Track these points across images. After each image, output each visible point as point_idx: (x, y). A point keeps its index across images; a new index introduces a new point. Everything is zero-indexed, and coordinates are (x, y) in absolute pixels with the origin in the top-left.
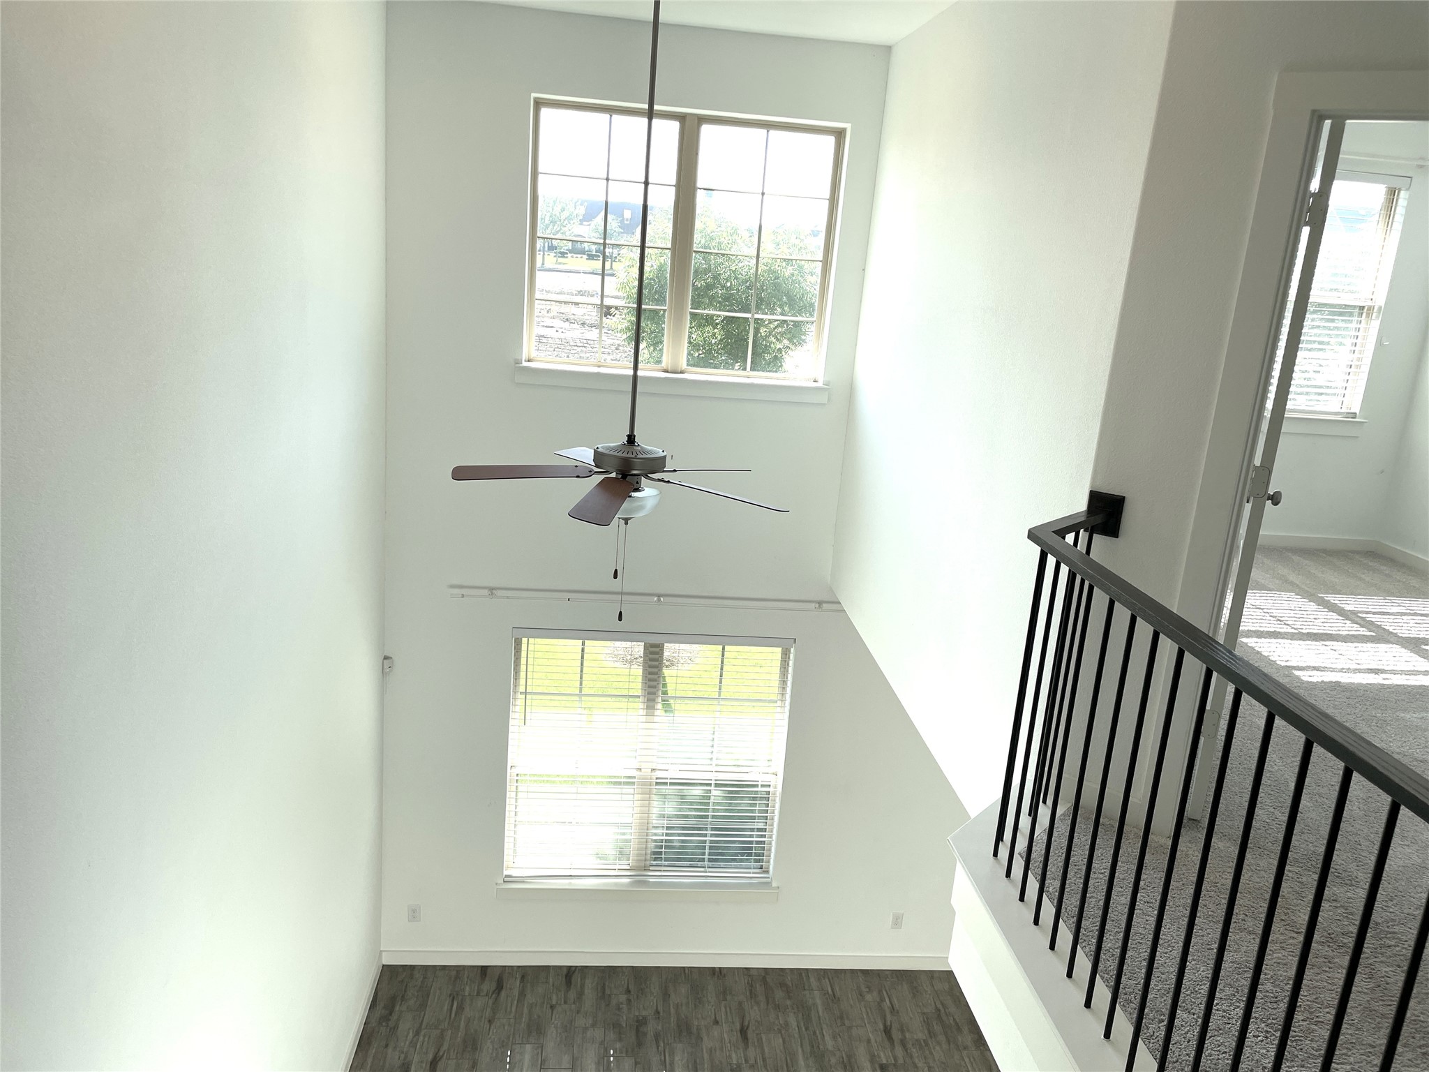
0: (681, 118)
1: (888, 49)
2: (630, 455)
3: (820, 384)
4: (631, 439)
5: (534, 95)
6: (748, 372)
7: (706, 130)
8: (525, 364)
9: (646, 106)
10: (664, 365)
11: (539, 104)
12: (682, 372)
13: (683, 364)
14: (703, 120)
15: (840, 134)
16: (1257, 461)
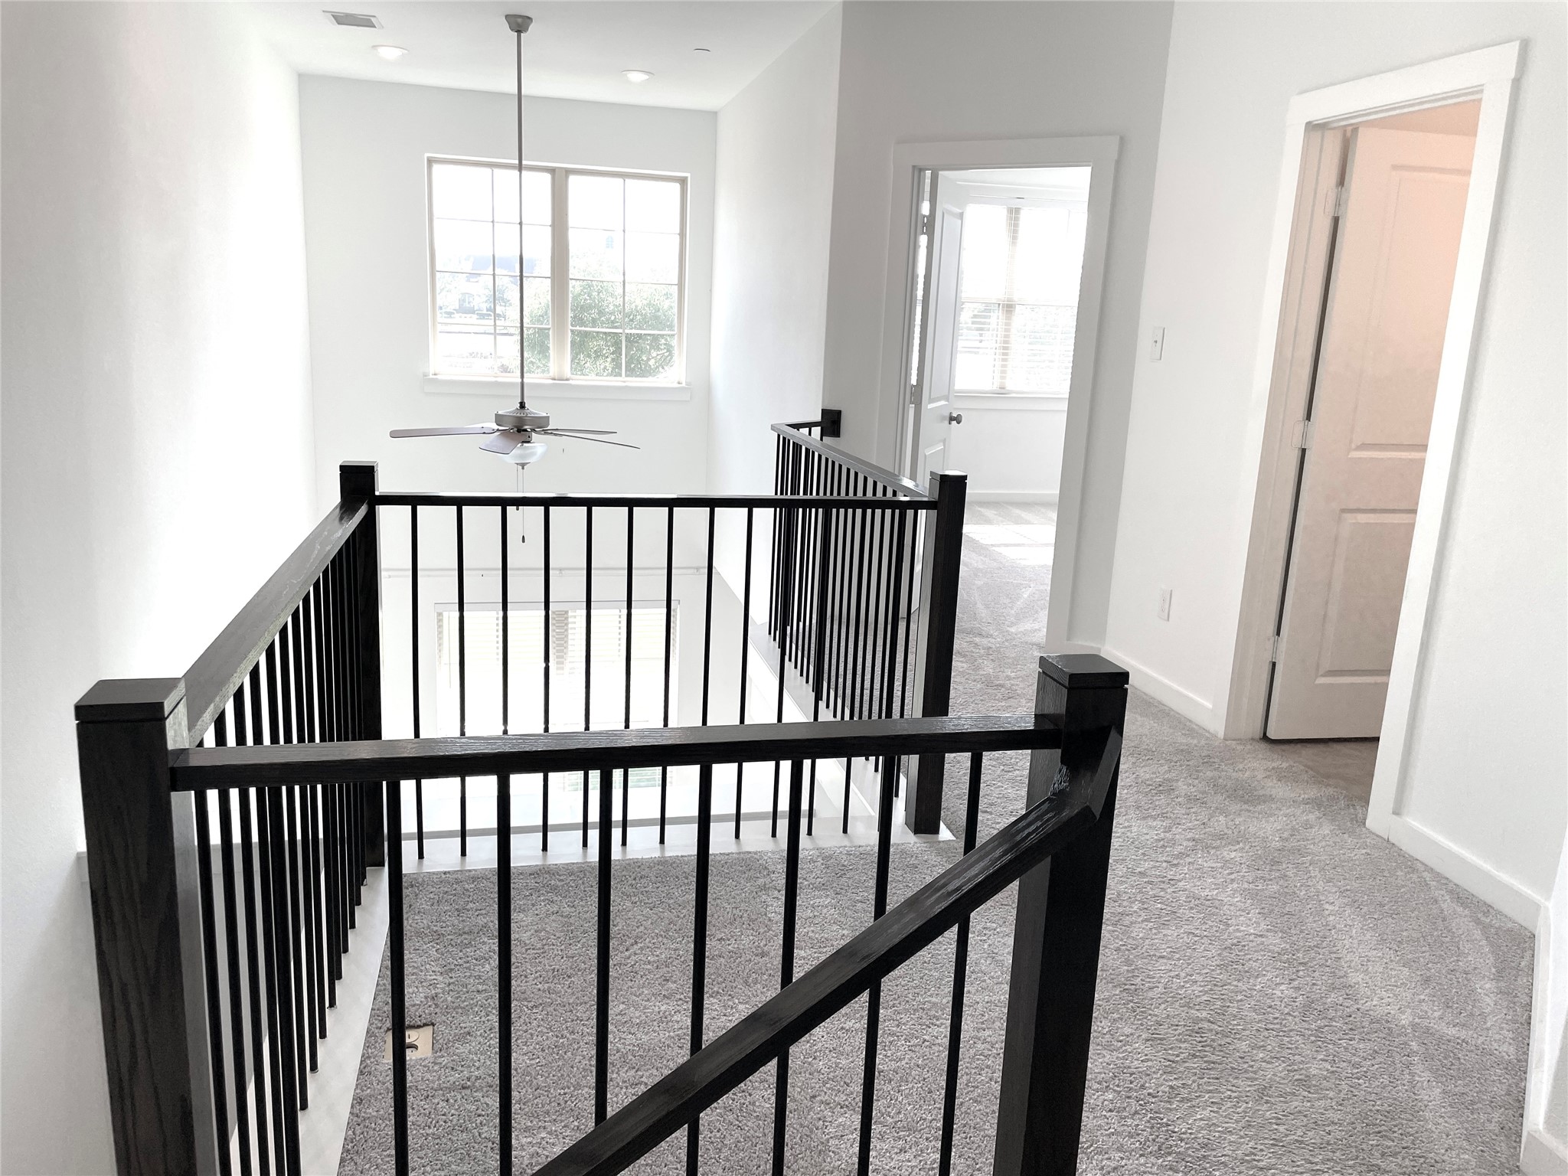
0: (552, 171)
1: (715, 113)
2: (522, 415)
3: (684, 385)
4: (522, 405)
5: (427, 155)
6: (623, 378)
7: (573, 180)
8: (431, 376)
9: (517, 162)
10: (551, 374)
11: (431, 162)
12: (567, 380)
13: (567, 373)
14: (569, 172)
15: (683, 181)
16: (914, 381)
